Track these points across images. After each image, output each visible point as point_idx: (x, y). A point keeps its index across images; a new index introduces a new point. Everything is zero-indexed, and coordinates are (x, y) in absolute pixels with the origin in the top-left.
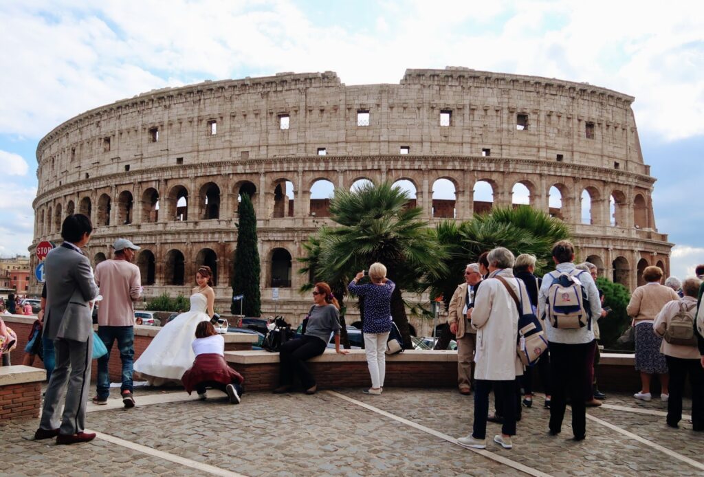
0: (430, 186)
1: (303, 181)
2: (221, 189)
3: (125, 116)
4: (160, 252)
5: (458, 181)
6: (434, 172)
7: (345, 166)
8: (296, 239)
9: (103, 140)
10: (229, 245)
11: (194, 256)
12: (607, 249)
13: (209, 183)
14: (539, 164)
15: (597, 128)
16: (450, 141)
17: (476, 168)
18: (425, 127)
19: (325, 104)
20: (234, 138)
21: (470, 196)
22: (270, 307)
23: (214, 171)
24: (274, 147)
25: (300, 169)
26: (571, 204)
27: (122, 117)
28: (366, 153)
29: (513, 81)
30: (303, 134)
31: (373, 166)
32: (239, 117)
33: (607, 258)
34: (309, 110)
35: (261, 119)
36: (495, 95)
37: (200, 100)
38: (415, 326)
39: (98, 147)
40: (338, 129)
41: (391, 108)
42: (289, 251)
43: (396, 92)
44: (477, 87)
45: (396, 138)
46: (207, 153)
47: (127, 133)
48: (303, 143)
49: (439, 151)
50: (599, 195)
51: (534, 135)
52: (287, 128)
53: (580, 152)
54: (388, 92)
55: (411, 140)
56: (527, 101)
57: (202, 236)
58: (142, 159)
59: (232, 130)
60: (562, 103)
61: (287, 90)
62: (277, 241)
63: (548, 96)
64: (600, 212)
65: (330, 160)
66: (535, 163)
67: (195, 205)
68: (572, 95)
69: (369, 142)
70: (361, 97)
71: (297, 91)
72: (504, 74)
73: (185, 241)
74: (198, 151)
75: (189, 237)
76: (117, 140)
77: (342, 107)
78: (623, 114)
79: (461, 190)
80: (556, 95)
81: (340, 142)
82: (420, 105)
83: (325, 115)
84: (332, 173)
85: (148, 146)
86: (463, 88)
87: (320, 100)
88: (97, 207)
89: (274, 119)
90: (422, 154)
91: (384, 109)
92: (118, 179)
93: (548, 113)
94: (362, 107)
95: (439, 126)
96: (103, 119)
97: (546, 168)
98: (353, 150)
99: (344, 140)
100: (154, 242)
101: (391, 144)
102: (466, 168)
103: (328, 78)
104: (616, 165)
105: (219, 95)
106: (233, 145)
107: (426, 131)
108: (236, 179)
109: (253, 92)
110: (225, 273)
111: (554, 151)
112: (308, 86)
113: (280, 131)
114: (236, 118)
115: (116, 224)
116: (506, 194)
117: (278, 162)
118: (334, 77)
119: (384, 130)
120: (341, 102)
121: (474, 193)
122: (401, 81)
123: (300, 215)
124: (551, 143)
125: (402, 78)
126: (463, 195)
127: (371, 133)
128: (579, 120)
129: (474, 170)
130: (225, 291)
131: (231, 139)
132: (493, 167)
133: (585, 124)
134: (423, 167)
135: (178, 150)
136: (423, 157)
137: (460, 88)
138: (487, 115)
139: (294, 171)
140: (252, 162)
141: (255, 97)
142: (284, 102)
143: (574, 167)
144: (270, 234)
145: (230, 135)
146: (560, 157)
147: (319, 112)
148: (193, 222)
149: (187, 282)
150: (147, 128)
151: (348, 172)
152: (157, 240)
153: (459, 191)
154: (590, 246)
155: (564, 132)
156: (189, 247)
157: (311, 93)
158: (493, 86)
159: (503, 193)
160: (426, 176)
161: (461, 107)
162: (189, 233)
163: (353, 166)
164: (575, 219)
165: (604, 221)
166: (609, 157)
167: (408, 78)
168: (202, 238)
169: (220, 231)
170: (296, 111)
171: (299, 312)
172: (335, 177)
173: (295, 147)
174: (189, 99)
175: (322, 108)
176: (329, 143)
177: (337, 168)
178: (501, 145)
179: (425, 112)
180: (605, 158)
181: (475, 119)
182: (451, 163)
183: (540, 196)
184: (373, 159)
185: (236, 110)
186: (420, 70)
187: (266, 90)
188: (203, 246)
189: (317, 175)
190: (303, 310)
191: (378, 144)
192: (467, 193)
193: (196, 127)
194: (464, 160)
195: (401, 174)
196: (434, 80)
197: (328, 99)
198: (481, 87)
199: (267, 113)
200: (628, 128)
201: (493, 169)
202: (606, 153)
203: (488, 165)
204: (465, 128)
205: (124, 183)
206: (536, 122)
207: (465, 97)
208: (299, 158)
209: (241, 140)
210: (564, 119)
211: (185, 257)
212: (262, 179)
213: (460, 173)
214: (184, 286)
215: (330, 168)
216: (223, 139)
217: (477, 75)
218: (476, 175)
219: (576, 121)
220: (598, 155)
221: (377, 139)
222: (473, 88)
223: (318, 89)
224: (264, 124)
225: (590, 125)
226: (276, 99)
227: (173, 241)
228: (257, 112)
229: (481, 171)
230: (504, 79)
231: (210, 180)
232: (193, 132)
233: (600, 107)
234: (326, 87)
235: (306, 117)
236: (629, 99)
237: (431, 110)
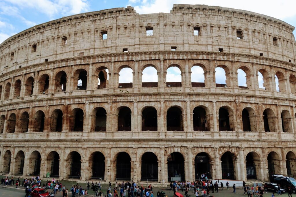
0: (190, 69)
1: (114, 67)
2: (67, 74)
3: (22, 40)
4: (32, 112)
5: (206, 66)
6: (191, 61)
7: (139, 58)
8: (109, 101)
9: (11, 55)
10: (70, 106)
11: (50, 114)
12: (292, 107)
13: (61, 71)
14: (251, 57)
15: (279, 41)
16: (200, 44)
17: (216, 59)
18: (185, 36)
19: (127, 24)
20: (77, 45)
21: (213, 75)
22: (92, 143)
23: (64, 64)
24: (98, 49)
25: (113, 60)
26: (270, 81)
27: (20, 41)
28: (151, 50)
29: (233, 13)
30: (115, 41)
31: (155, 57)
32: (79, 34)
33: (292, 111)
34: (118, 28)
35: (91, 34)
36: (224, 20)
37: (59, 27)
38: (183, 154)
39: (8, 58)
40: (135, 37)
41: (166, 25)
42: (105, 109)
43: (168, 17)
44: (213, 15)
45: (168, 42)
46: (61, 55)
47: (22, 49)
48: (114, 46)
49: (194, 48)
50: (284, 77)
51: (247, 42)
52: (106, 39)
53: (272, 53)
54: (164, 18)
55: (177, 43)
56: (241, 23)
57: (55, 102)
58: (27, 62)
59: (75, 42)
60: (260, 26)
61: (106, 18)
62: (98, 103)
63: (252, 22)
64: (285, 86)
65: (130, 55)
66: (249, 56)
67: (52, 85)
68: (264, 22)
69: (153, 44)
70: (148, 20)
71: (112, 18)
72: (228, 8)
73: (45, 105)
74: (56, 55)
75: (47, 102)
76: (17, 53)
77: (137, 25)
78: (290, 36)
79: (208, 71)
80: (257, 22)
81: (136, 45)
82: (182, 24)
83: (127, 30)
84: (131, 62)
85: (31, 55)
86: (206, 15)
87: (125, 22)
88: (5, 90)
89: (98, 34)
90: (184, 50)
91: (161, 26)
92: (15, 73)
93: (253, 31)
94: (149, 25)
95: (193, 35)
96: (12, 43)
97: (255, 60)
98: (143, 49)
99: (138, 43)
100: (29, 107)
101: (166, 45)
102: (210, 58)
103: (129, 10)
104: (290, 61)
105: (69, 23)
106: (75, 49)
107: (186, 38)
108: (76, 68)
109: (87, 20)
110: (67, 123)
111: (258, 51)
112: (118, 15)
113: (102, 40)
114: (78, 35)
115: (12, 98)
116: (234, 73)
117: (100, 57)
118: (133, 10)
119: (161, 38)
120: (137, 23)
121: (216, 73)
122: (171, 11)
123: (112, 87)
124: (256, 47)
125: (171, 10)
126: (209, 74)
127: (154, 39)
128: (270, 36)
129: (215, 60)
130: (66, 134)
131: (74, 46)
132: (225, 58)
133: (272, 38)
134: (185, 58)
135: (46, 55)
136: (185, 52)
137: (204, 15)
138: (220, 30)
139: (109, 62)
140: (85, 58)
141: (88, 23)
142: (104, 25)
143: (270, 60)
144: (94, 99)
145: (74, 44)
146: (261, 55)
147: (124, 29)
148: (51, 94)
149: (45, 129)
150: (31, 45)
151: (141, 61)
152: (30, 105)
153: (207, 72)
154: (283, 104)
155: (262, 41)
156: (48, 108)
157: (120, 19)
158: (222, 15)
159: (232, 73)
160: (187, 63)
161: (205, 25)
162: (47, 100)
163: (143, 57)
164: (273, 89)
165: (288, 91)
166: (286, 57)
167: (174, 9)
168: (55, 103)
169: (65, 98)
170: (111, 29)
171: (110, 146)
172: (133, 64)
173: (110, 49)
174: (53, 28)
175: (126, 27)
176: (130, 46)
177: (134, 59)
178: (229, 47)
179: (185, 28)
180: (284, 57)
181: (214, 32)
182: (201, 56)
183: (253, 76)
184: (155, 53)
185: (78, 31)
186: (181, 5)
187: (94, 19)
188: (55, 108)
189: (122, 64)
190: (113, 145)
191: (158, 45)
192: (212, 72)
193: (56, 42)
194: (209, 54)
195: (172, 62)
196: (189, 11)
197: (129, 22)
198: (216, 15)
199: (95, 31)
200: (293, 43)
201: (225, 59)
202: (284, 54)
203: (223, 57)
204: (208, 36)
205: (17, 75)
206: (247, 35)
207: (207, 20)
208: (112, 54)
209: (80, 47)
210: (261, 35)
211: (45, 115)
212: (91, 67)
213: (206, 61)
214: (43, 132)
215: (130, 59)
216: (70, 47)
217: (213, 8)
218: (216, 63)
219: (268, 36)
220: (281, 55)
221: (157, 43)
222: (211, 16)
223: (124, 17)
224: (93, 37)
225: (275, 39)
226: (100, 23)
227: (39, 106)
228: (89, 31)
229: (219, 60)
230: (228, 11)
231: (62, 69)
232: (54, 44)
233: (279, 30)
234: (128, 15)
235: (116, 32)
236: (292, 28)
237: (188, 27)
